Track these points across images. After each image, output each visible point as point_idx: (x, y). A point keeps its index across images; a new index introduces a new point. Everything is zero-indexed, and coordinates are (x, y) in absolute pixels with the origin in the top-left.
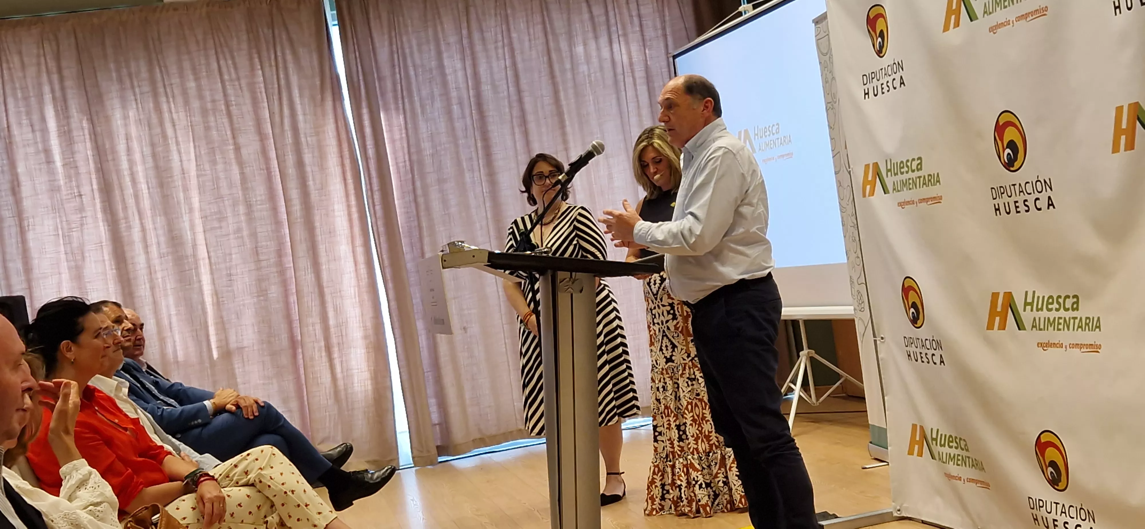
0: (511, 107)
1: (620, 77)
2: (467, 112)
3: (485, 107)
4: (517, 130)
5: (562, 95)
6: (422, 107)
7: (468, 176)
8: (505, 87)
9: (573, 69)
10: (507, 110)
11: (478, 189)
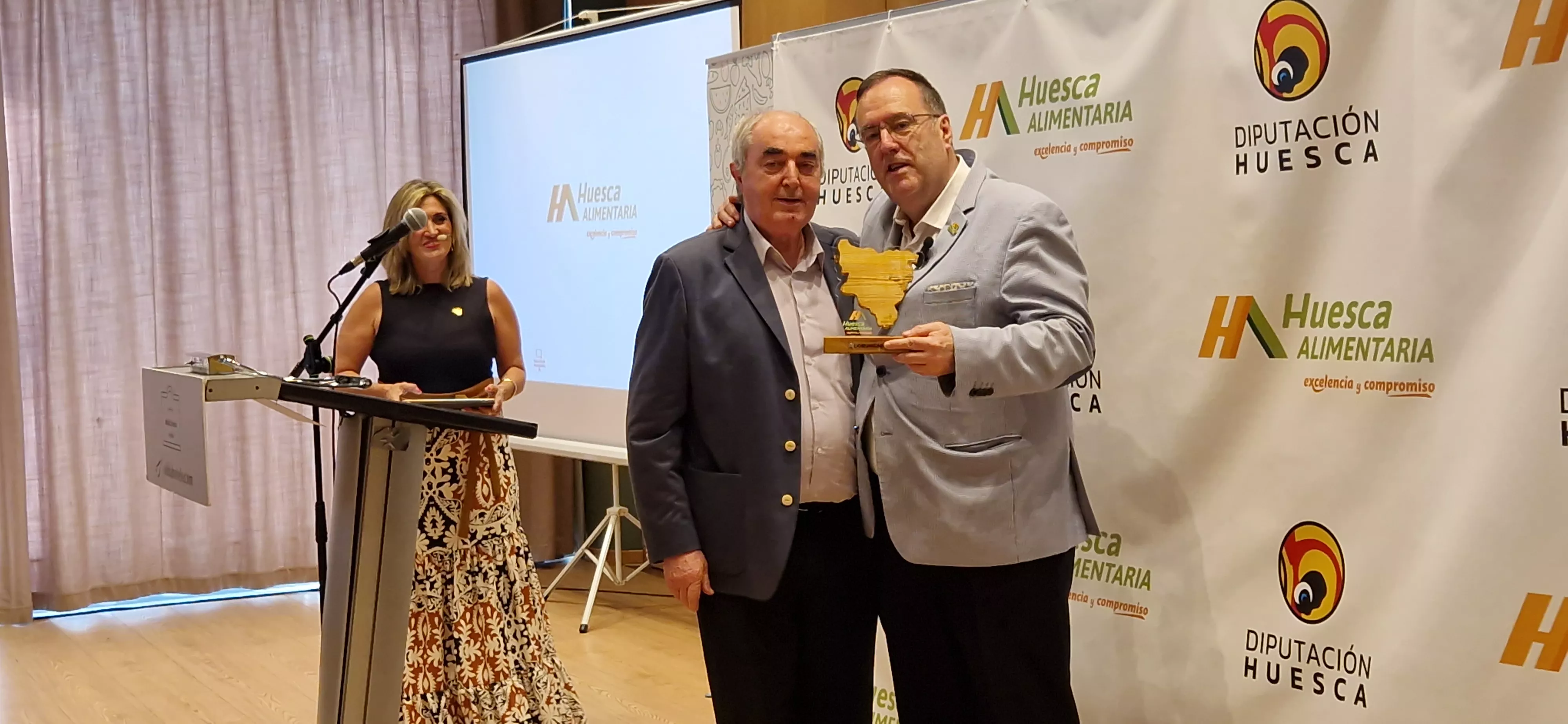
0: (209, 98)
1: (379, 78)
2: (141, 95)
3: (171, 93)
4: (214, 132)
5: (290, 90)
6: (71, 76)
7: (131, 191)
8: (204, 66)
9: (310, 55)
10: (203, 101)
11: (144, 213)
